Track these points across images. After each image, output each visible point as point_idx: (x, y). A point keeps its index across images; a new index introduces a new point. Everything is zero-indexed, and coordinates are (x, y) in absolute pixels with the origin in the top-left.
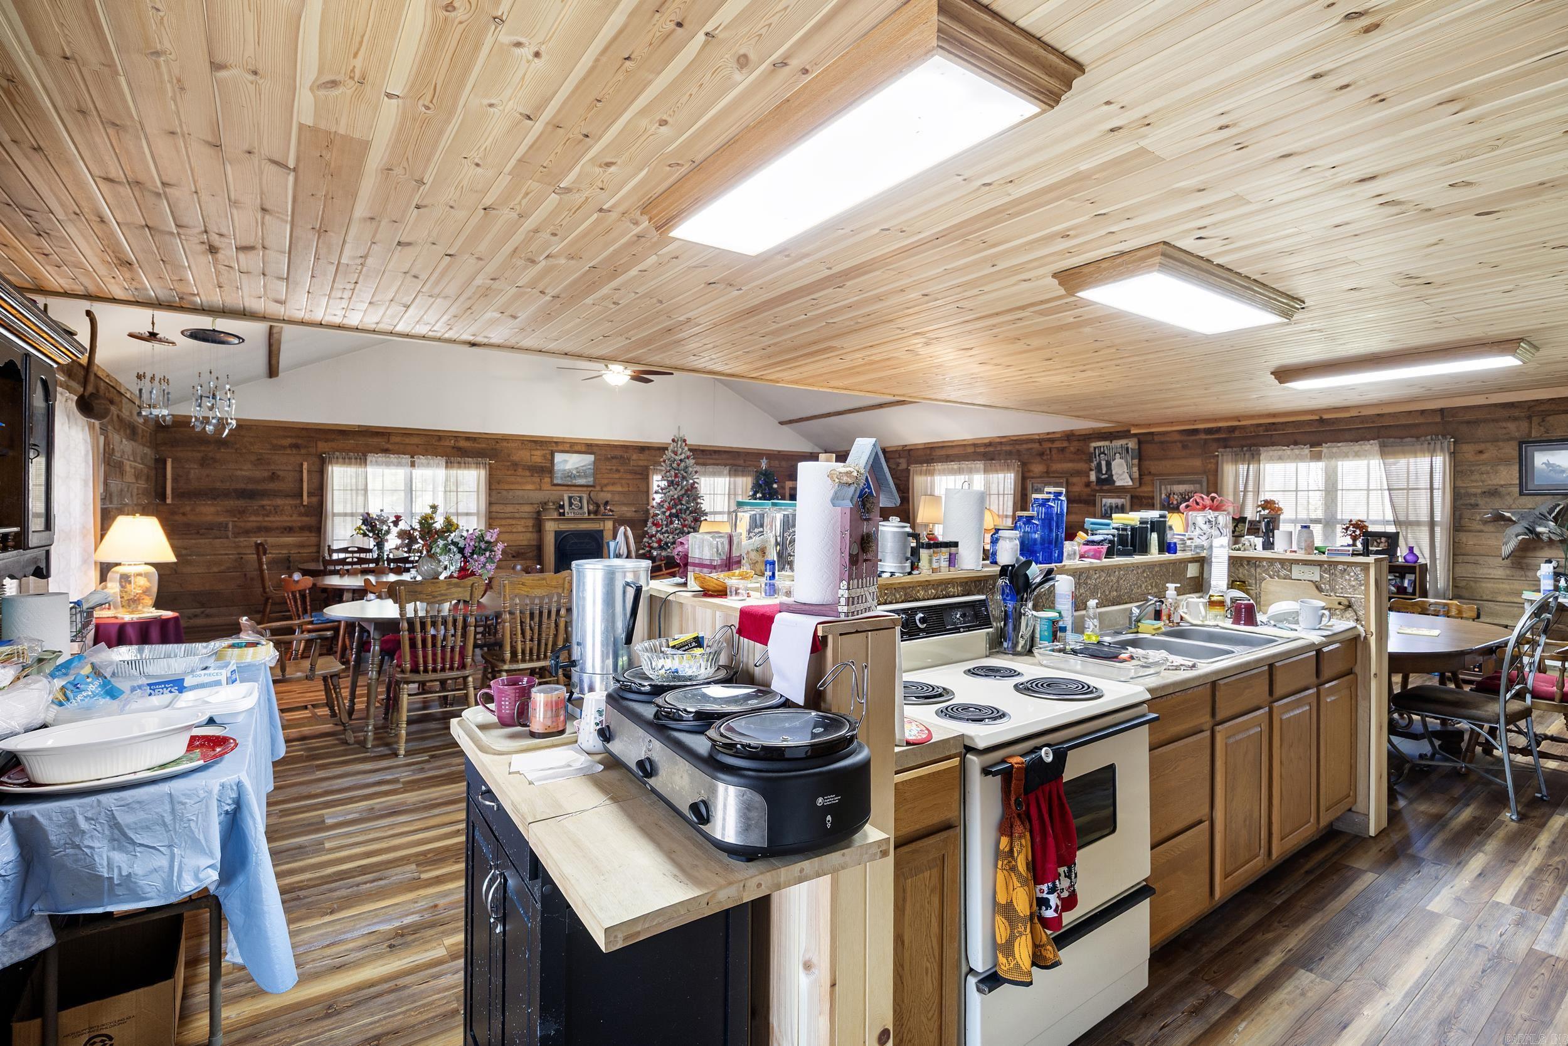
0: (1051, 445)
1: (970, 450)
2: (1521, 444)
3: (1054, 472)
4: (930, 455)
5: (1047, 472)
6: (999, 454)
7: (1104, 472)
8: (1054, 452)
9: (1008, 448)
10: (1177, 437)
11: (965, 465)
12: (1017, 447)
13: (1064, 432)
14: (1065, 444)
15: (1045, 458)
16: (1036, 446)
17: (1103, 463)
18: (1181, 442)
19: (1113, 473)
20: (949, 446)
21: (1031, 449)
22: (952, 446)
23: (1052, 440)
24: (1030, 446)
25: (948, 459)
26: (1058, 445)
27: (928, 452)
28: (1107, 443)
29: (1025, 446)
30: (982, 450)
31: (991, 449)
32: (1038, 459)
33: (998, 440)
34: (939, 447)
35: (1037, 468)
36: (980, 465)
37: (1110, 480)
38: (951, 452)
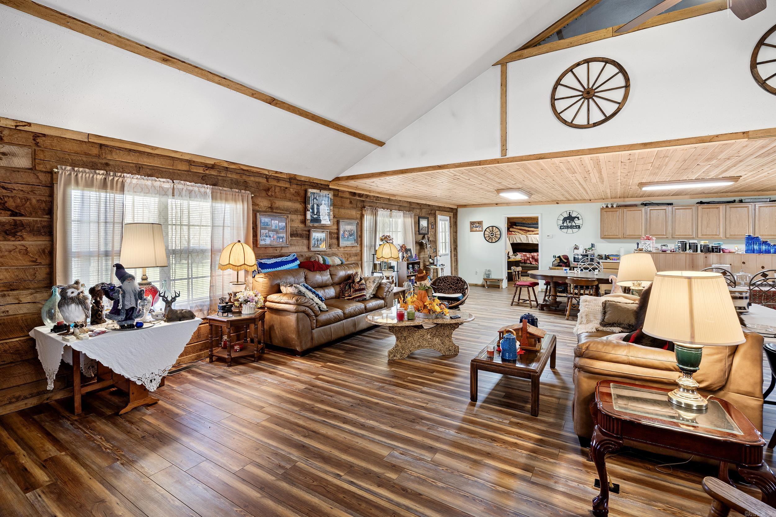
0: (276, 184)
1: (184, 167)
2: (419, 218)
3: (277, 208)
4: (99, 156)
5: (271, 208)
6: (224, 180)
7: (315, 213)
8: (277, 189)
9: (234, 176)
10: (347, 195)
11: (180, 185)
12: (244, 177)
13: (289, 174)
14: (287, 185)
15: (270, 194)
16: (264, 181)
17: (315, 206)
18: (350, 199)
19: (320, 215)
20: (143, 153)
21: (259, 183)
22: (149, 154)
23: (278, 179)
24: (257, 179)
25: (139, 170)
26: (283, 184)
27: (95, 151)
28: (318, 191)
29: (252, 178)
30: (201, 170)
31: (213, 173)
32: (264, 194)
33: (226, 165)
34: (120, 149)
35: (264, 203)
36: (208, 189)
37: (318, 220)
38: (145, 161)
